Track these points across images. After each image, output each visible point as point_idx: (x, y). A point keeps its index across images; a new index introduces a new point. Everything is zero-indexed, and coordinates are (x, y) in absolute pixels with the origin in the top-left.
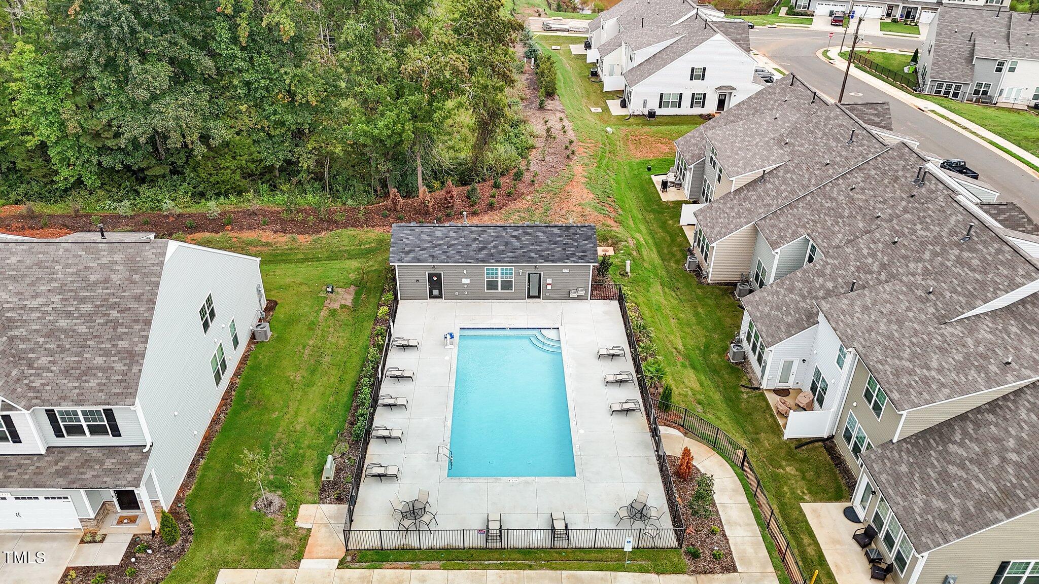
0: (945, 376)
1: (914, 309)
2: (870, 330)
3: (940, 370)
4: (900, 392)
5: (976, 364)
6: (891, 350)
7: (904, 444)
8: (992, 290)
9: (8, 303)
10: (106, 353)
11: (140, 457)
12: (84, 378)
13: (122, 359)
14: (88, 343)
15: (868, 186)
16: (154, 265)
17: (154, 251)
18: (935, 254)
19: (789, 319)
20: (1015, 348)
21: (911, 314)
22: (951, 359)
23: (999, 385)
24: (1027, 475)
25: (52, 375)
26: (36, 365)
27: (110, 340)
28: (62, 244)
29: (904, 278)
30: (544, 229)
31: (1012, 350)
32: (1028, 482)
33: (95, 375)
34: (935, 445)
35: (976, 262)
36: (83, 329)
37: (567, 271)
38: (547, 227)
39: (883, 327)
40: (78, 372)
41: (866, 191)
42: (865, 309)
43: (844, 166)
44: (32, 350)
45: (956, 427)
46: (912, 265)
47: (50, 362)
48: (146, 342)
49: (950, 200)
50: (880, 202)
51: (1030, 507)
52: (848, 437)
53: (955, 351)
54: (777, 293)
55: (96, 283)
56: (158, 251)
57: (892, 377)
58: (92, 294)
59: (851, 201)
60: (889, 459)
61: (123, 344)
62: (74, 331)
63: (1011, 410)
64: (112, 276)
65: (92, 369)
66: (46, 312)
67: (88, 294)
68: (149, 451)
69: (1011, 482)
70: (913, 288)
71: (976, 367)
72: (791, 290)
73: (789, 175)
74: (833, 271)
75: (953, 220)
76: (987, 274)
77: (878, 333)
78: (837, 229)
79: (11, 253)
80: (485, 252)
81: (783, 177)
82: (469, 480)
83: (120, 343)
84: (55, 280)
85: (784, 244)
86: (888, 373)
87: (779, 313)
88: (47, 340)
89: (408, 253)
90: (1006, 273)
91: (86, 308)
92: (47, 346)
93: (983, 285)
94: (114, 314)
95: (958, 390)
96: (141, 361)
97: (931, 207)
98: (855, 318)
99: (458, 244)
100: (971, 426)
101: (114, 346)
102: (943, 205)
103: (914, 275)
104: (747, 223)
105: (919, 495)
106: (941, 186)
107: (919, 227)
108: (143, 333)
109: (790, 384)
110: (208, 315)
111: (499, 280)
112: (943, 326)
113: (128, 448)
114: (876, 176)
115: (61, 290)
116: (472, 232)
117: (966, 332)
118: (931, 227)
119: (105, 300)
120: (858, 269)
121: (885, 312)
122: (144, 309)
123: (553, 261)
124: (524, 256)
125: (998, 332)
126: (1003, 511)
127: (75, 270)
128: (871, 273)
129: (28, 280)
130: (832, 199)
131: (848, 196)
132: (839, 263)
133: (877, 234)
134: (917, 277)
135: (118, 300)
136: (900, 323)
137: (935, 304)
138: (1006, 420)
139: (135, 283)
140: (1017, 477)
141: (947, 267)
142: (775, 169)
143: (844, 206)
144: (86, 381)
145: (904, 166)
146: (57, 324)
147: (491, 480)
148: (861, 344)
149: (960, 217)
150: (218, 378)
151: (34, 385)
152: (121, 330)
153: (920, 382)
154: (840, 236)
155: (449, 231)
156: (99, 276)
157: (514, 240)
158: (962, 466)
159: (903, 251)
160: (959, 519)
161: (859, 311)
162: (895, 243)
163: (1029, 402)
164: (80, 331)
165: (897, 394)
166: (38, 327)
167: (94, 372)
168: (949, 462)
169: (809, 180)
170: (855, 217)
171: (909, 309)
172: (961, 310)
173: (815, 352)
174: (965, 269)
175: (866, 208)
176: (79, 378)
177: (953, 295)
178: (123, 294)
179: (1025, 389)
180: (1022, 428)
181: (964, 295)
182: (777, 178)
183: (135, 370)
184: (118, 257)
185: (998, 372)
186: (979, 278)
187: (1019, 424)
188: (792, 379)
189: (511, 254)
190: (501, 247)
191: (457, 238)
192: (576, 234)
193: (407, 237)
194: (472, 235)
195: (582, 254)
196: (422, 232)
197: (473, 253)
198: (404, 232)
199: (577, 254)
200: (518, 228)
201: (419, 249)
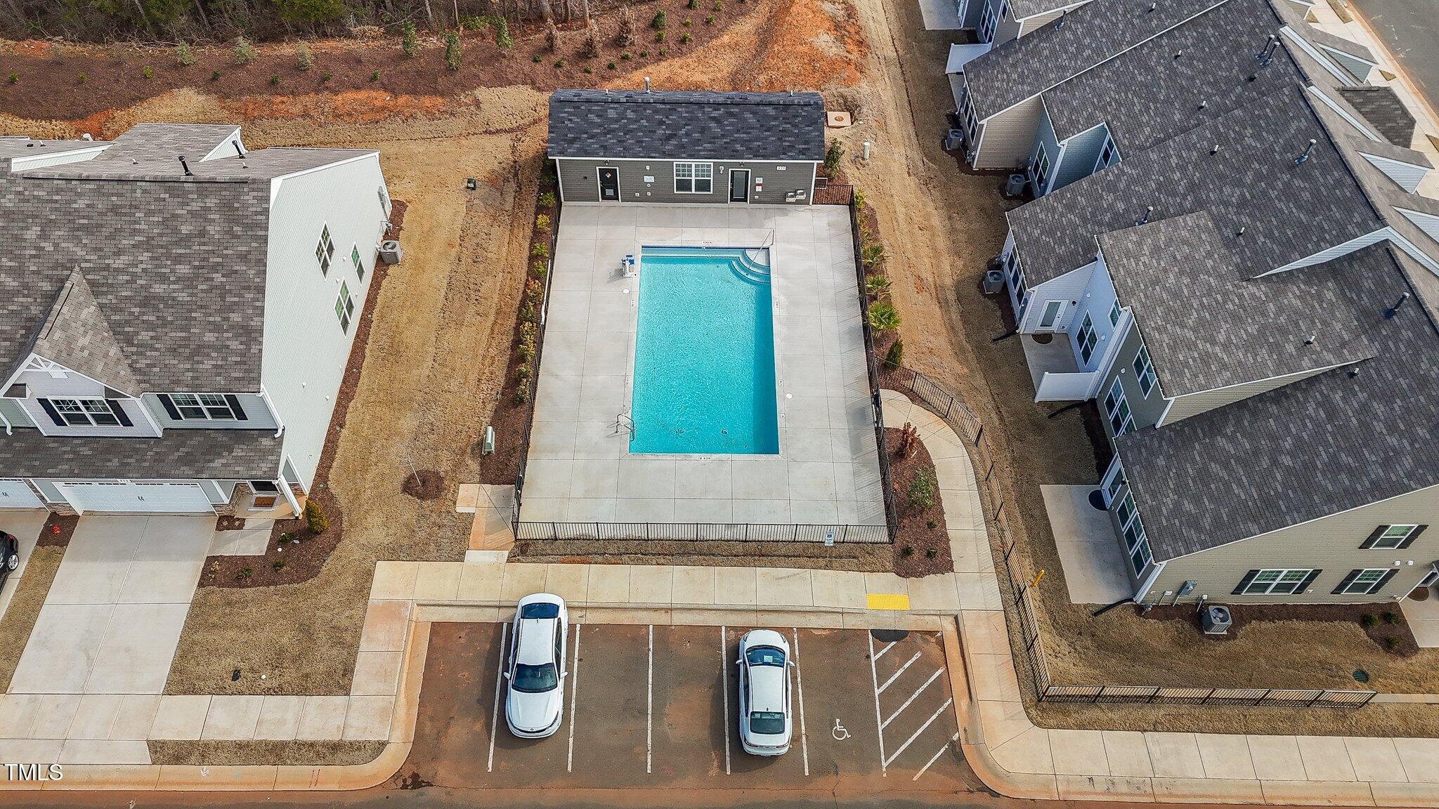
0: (1230, 355)
1: (1216, 256)
2: (1155, 282)
3: (1226, 347)
4: (1172, 372)
5: (1271, 340)
6: (1175, 313)
7: (1167, 431)
8: (1315, 240)
9: (86, 261)
10: (217, 328)
11: (272, 443)
12: (196, 358)
13: (236, 336)
14: (194, 315)
15: (1199, 54)
16: (257, 213)
17: (255, 194)
18: (1259, 177)
19: (1061, 250)
20: (1324, 323)
21: (1210, 263)
22: (1242, 332)
23: (1291, 371)
24: (1295, 483)
25: (158, 353)
26: (136, 342)
27: (219, 311)
28: (138, 184)
29: (1213, 208)
30: (755, 107)
31: (1318, 324)
32: (1295, 491)
33: (208, 355)
34: (1201, 435)
35: (1306, 195)
36: (183, 297)
37: (784, 168)
38: (758, 104)
39: (1172, 279)
40: (187, 350)
41: (1195, 62)
42: (1156, 250)
43: (1173, 17)
44: (128, 323)
45: (1230, 417)
46: (1227, 190)
47: (152, 338)
48: (262, 315)
49: (1297, 94)
50: (1209, 83)
51: (1290, 522)
52: (1111, 404)
53: (1250, 321)
54: (1054, 210)
55: (189, 237)
56: (260, 194)
57: (1167, 351)
58: (188, 251)
59: (1173, 74)
60: (1146, 447)
61: (236, 317)
62: (174, 299)
63: (1298, 401)
64: (208, 228)
65: (204, 347)
66: (134, 275)
67: (183, 251)
68: (283, 434)
69: (1276, 490)
70: (1221, 224)
71: (1270, 345)
72: (1071, 207)
73: (1097, 21)
74: (1128, 186)
75: (1294, 126)
76: (1315, 214)
77: (1164, 288)
78: (1145, 119)
79: (77, 194)
80: (674, 142)
81: (1090, 22)
82: (653, 457)
83: (232, 315)
84: (139, 232)
85: (1074, 134)
86: (1165, 345)
87: (1051, 241)
88: (143, 310)
89: (571, 141)
90: (1339, 217)
91: (183, 269)
92: (145, 318)
93: (1305, 230)
94: (218, 278)
95: (1241, 374)
96: (260, 339)
97: (1271, 102)
98: (1140, 263)
99: (639, 129)
100: (1248, 416)
101: (226, 319)
102: (1287, 101)
103: (1226, 204)
104: (1031, 94)
105: (1171, 495)
106: (1291, 69)
107: (1249, 131)
108: (258, 304)
109: (1055, 328)
110: (325, 252)
111: (693, 178)
112: (1244, 283)
113: (257, 432)
114: (1212, 39)
115: (148, 245)
116: (656, 111)
117: (1270, 295)
118: (1264, 134)
119: (204, 259)
120: (1160, 186)
121: (1179, 258)
122: (253, 272)
123: (764, 157)
124: (726, 148)
125: (1309, 298)
126: (1259, 524)
127: (161, 219)
128: (1174, 194)
129: (105, 231)
130: (1149, 69)
131: (1169, 67)
132: (1138, 175)
133: (1194, 136)
134: (1230, 209)
135: (220, 260)
136: (1194, 276)
137: (1243, 252)
138: (1290, 413)
139: (238, 237)
140: (1284, 484)
141: (1270, 199)
142: (1081, 8)
143: (1162, 83)
144: (198, 362)
145: (1253, 28)
146: (152, 290)
147: (679, 456)
148: (1140, 301)
149: (1304, 124)
150: (345, 324)
151: (138, 366)
152: (229, 299)
153: (1199, 361)
154: (1147, 130)
155: (626, 109)
156: (192, 228)
157: (713, 125)
158: (1226, 466)
159: (1221, 166)
160: (1208, 528)
161: (1147, 253)
162: (1213, 153)
163: (1322, 393)
164: (180, 299)
165: (1168, 375)
166: (129, 293)
167: (206, 351)
168: (1212, 459)
169: (1124, 33)
170: (1172, 104)
171: (1209, 255)
172: (1271, 263)
173: (1088, 296)
174: (1291, 205)
175: (1188, 91)
176: (189, 358)
177: (1267, 241)
178: (225, 252)
179: (1322, 377)
180: (1305, 426)
181: (1280, 244)
182: (1082, 23)
183: (254, 350)
184: (211, 202)
185: (1294, 353)
186: (1304, 221)
187: (1302, 421)
188: (1057, 323)
189: (709, 145)
190: (696, 135)
191: (636, 121)
192: (798, 116)
193: (570, 117)
194: (657, 117)
195: (803, 146)
196: (590, 111)
197: (658, 143)
198: (566, 110)
199: (797, 146)
200: (719, 107)
201: (586, 136)
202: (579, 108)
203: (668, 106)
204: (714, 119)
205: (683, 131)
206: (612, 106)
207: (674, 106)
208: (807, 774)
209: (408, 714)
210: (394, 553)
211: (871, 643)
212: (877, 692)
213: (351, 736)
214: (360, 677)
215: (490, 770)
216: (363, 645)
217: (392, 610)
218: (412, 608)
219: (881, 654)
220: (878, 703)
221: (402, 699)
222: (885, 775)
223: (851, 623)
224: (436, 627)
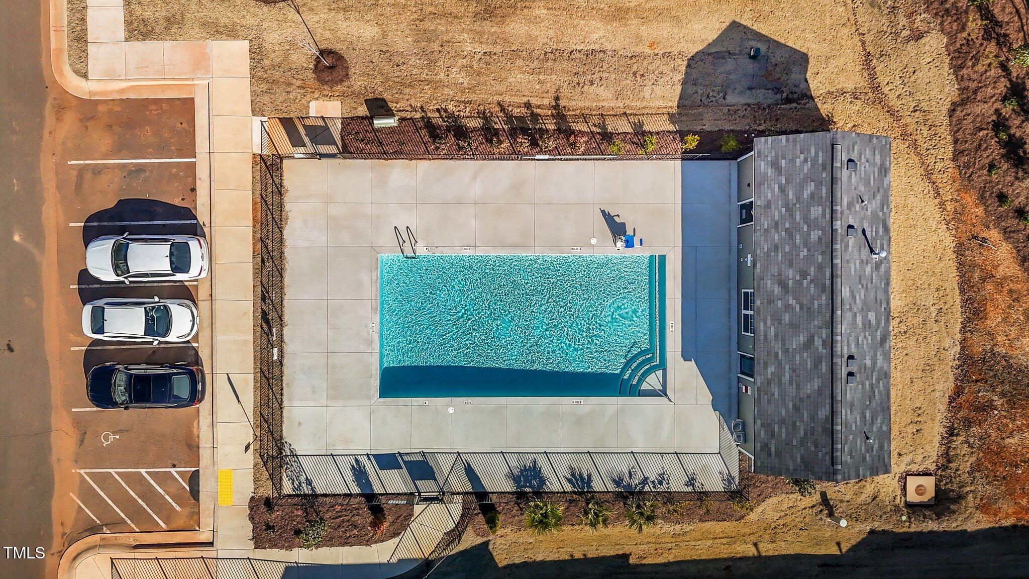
30: (828, 395)
38: (833, 398)
82: (374, 278)
116: (820, 268)
147: (376, 303)
189: (773, 333)
190: (787, 318)
191: (806, 244)
192: (816, 447)
193: (809, 160)
194: (812, 269)
195: (773, 450)
196: (819, 184)
197: (775, 270)
198: (820, 154)
199: (773, 442)
200: (829, 348)
201: (784, 182)
202: (824, 169)
203: (828, 282)
204: (810, 341)
205: (791, 301)
206: (828, 211)
207: (828, 290)
208: (73, 410)
209: (112, 92)
210: (257, 54)
211: (188, 469)
212: (143, 471)
213: (91, 49)
214: (139, 47)
215: (69, 163)
216: (168, 44)
217: (201, 63)
218: (203, 79)
219: (177, 476)
220: (133, 470)
221: (124, 85)
222: (73, 471)
223: (205, 454)
224: (188, 104)
